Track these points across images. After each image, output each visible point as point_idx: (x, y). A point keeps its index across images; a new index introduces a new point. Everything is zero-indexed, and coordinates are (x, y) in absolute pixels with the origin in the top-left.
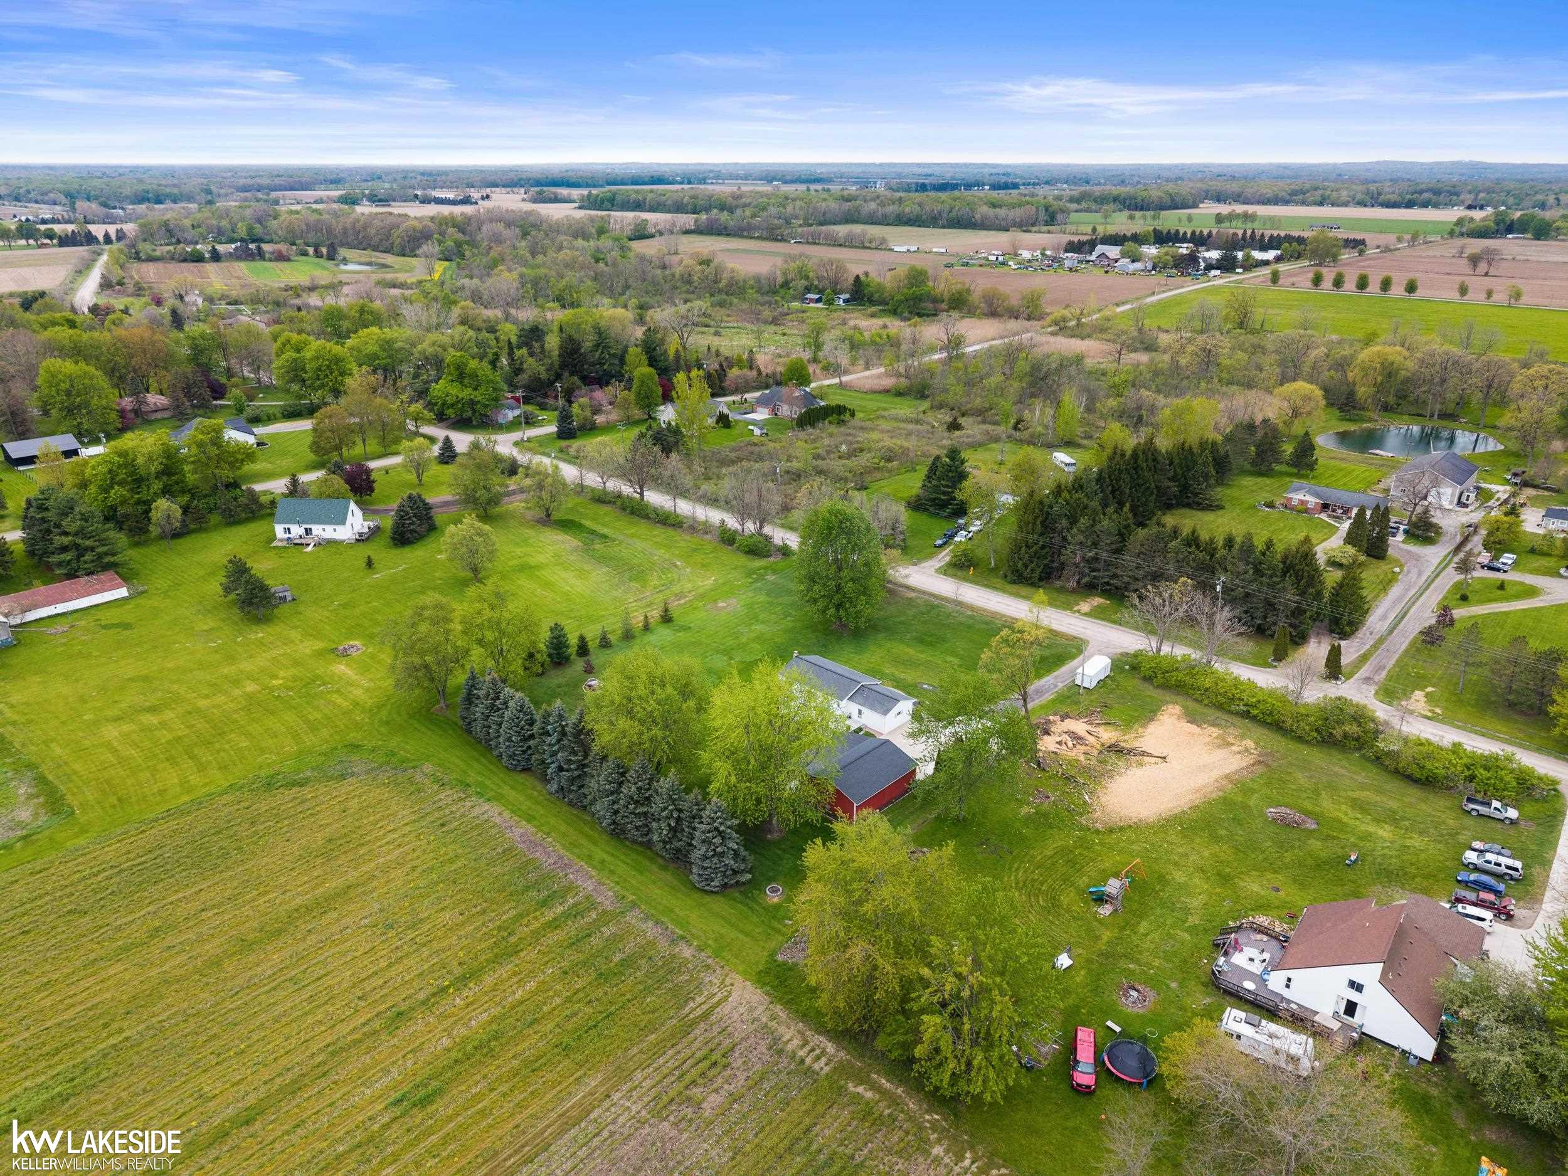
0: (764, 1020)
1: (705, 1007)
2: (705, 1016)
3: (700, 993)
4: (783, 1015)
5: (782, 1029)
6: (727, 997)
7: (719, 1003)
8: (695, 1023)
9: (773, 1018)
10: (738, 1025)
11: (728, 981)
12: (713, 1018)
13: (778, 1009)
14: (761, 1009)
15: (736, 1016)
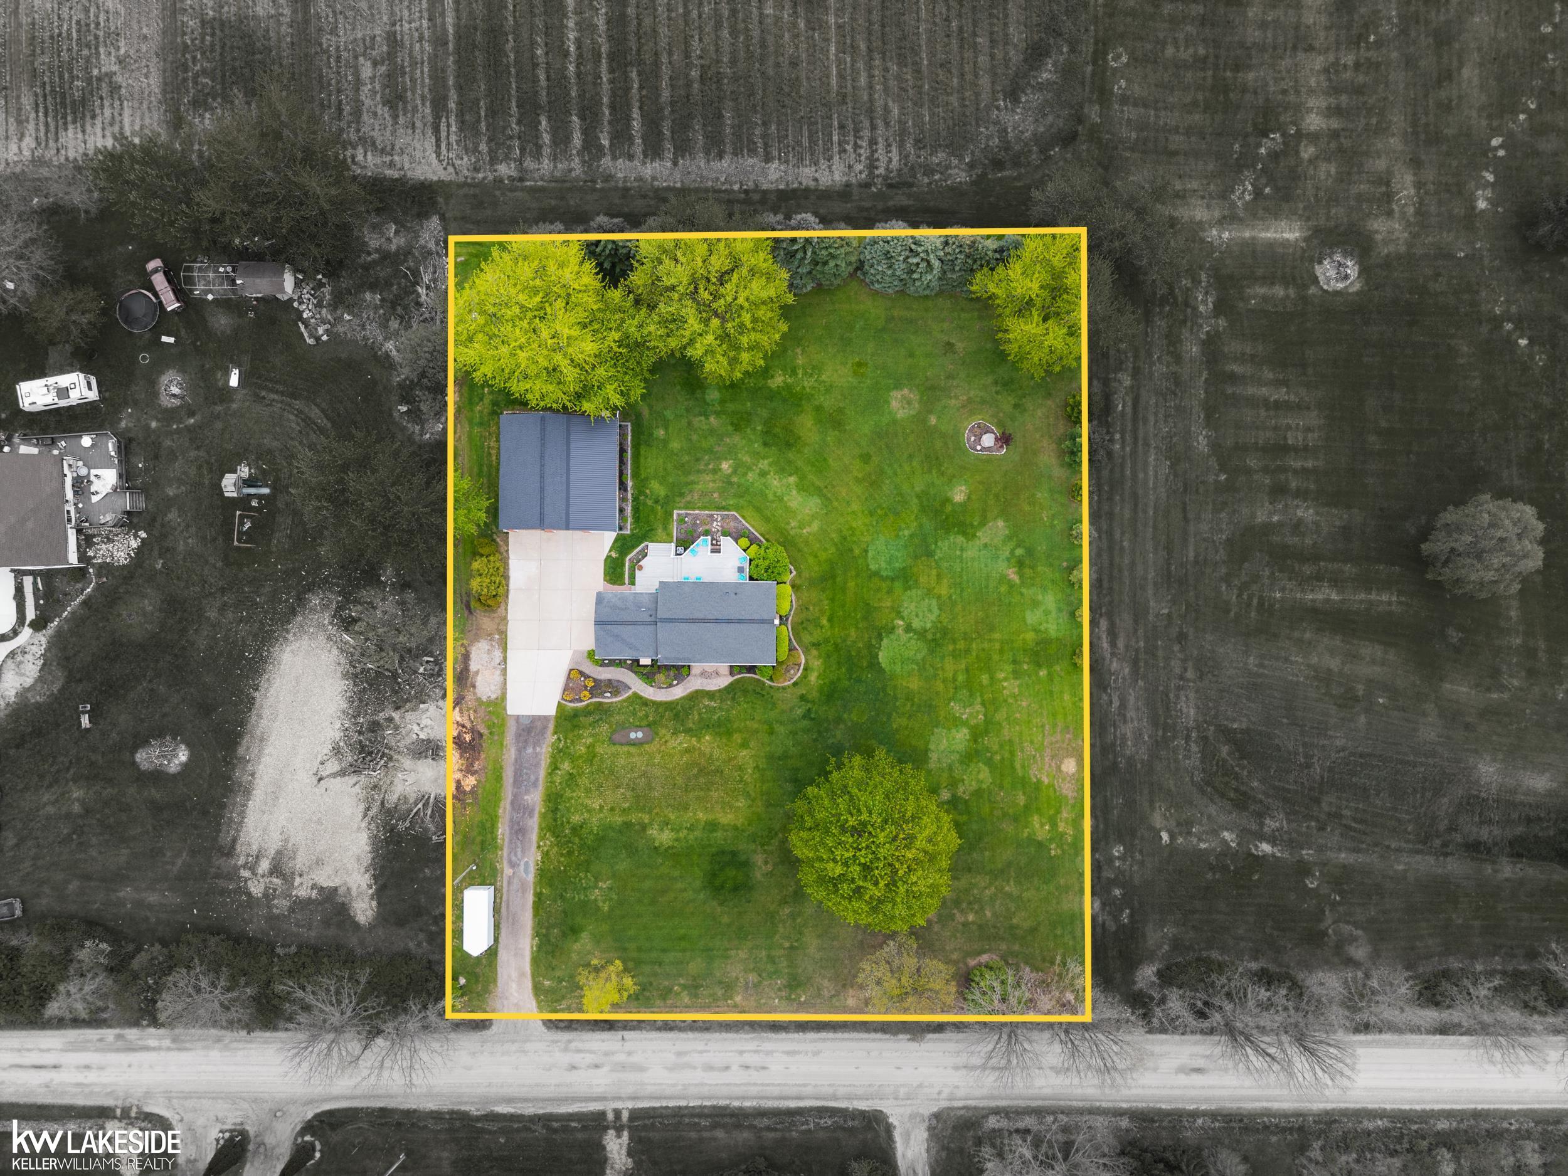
0: (396, 158)
1: (443, 134)
2: (436, 130)
3: (458, 142)
4: (389, 172)
5: (378, 161)
6: (438, 154)
7: (438, 146)
8: (437, 117)
9: (392, 165)
10: (409, 139)
11: (450, 169)
12: (429, 131)
13: (396, 175)
14: (407, 166)
15: (417, 145)
